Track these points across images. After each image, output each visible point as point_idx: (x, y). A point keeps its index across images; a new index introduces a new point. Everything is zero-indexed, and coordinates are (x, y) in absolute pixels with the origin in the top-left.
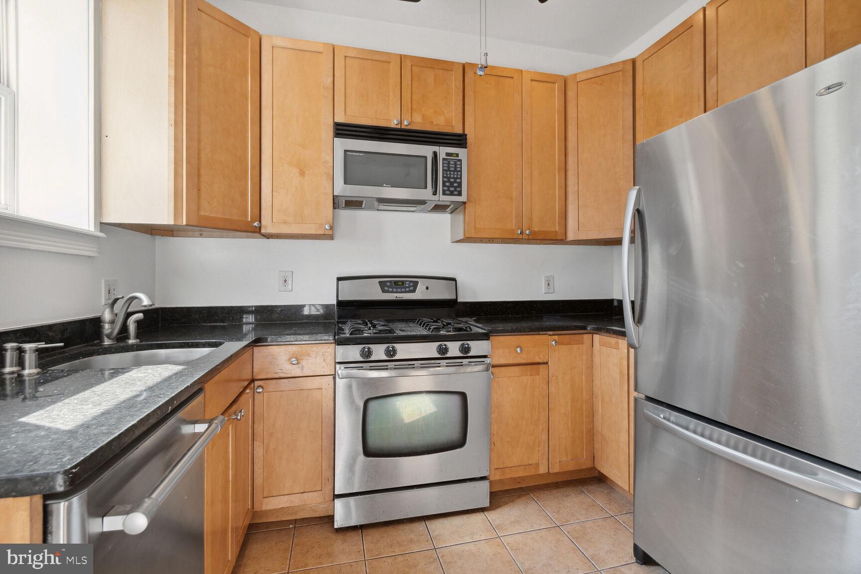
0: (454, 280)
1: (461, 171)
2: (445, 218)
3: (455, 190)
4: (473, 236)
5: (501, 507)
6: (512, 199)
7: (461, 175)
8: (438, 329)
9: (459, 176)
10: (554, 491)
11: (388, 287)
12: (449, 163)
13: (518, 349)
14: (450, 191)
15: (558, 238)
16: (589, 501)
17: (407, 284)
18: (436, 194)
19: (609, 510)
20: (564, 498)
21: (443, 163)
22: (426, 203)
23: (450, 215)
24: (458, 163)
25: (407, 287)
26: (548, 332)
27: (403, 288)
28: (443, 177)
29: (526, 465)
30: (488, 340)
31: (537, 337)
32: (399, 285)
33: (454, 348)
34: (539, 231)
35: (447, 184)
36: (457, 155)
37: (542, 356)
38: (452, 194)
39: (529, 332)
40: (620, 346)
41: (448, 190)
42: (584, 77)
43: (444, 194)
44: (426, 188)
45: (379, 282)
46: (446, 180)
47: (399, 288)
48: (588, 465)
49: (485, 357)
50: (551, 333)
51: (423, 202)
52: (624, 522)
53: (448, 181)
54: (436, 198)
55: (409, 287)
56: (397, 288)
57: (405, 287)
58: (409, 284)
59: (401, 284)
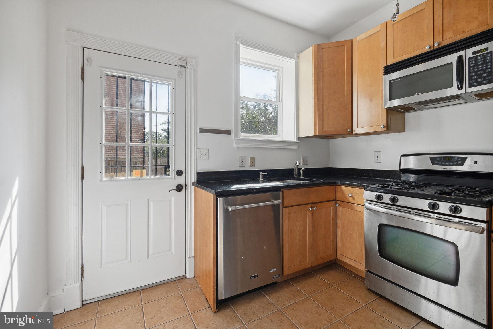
3: (484, 80)
9: (489, 67)
11: (438, 161)
12: (476, 60)
14: (478, 82)
17: (456, 159)
18: (462, 89)
21: (469, 62)
24: (488, 55)
25: (455, 161)
27: (452, 162)
32: (447, 160)
35: (475, 77)
36: (487, 49)
38: (480, 84)
41: (476, 82)
43: (471, 86)
45: (430, 158)
46: (472, 74)
47: (448, 162)
53: (476, 75)
54: (462, 91)
55: (457, 161)
56: (445, 162)
57: (454, 162)
58: (457, 159)
59: (449, 159)
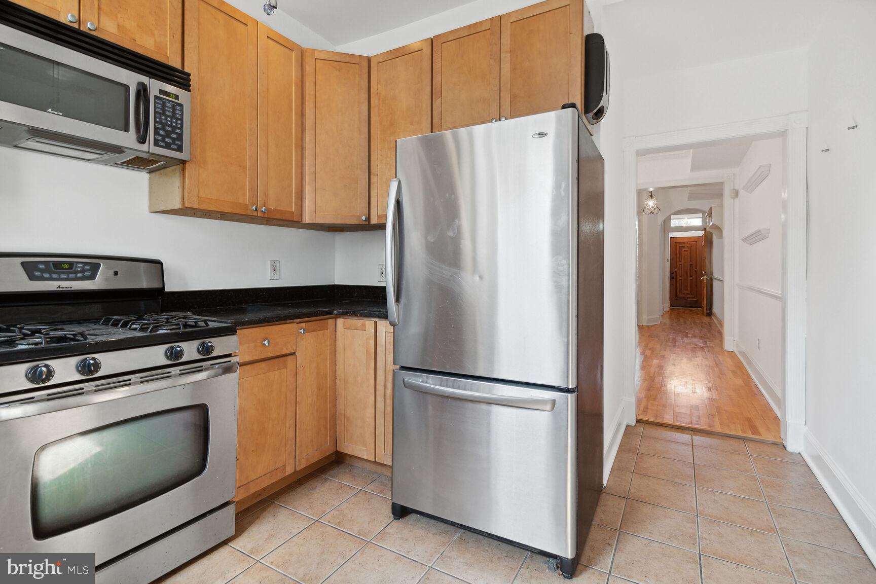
0: (159, 263)
1: (182, 120)
2: (142, 177)
3: (173, 143)
4: (196, 206)
5: (246, 529)
6: (245, 168)
7: (182, 124)
8: (156, 328)
9: (179, 126)
10: (299, 490)
11: (42, 271)
12: (164, 105)
13: (266, 342)
14: (167, 143)
15: (295, 220)
16: (336, 484)
17: (80, 267)
18: (144, 142)
19: (357, 485)
20: (312, 492)
21: (155, 102)
22: (123, 152)
23: (148, 174)
24: (178, 108)
25: (79, 272)
26: (295, 320)
27: (72, 273)
28: (155, 121)
29: (273, 471)
30: (233, 334)
31: (285, 326)
32: (63, 268)
33: (190, 350)
34: (276, 210)
35: (162, 132)
36: (177, 97)
37: (289, 347)
38: (168, 146)
39: (277, 321)
40: (367, 327)
41: (163, 141)
42: (322, 56)
43: (156, 144)
44: (127, 129)
45: (23, 263)
46: (159, 126)
47: (64, 273)
48: (332, 450)
49: (229, 355)
50: (298, 320)
51: (118, 150)
52: (372, 491)
53: (163, 129)
54: (144, 147)
55: (83, 271)
56: (59, 274)
57: (76, 272)
58: (83, 267)
59: (66, 266)
